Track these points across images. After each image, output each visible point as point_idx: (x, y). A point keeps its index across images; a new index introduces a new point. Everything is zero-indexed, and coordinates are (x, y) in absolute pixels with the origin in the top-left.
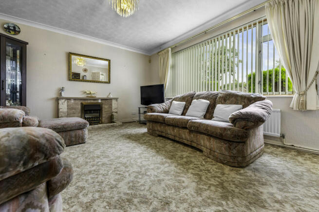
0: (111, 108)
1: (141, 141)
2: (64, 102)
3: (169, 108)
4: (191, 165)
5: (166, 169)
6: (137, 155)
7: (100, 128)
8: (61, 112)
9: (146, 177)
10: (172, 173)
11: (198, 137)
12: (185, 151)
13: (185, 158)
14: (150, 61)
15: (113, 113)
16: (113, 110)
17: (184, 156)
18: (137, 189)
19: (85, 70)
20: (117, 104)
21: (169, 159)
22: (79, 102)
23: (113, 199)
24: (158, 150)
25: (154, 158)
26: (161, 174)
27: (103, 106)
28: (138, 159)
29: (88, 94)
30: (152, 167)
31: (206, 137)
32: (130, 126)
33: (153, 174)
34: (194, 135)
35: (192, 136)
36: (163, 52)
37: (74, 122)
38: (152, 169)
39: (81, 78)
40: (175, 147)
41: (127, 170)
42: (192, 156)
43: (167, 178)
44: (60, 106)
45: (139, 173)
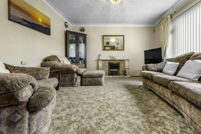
0: (125, 66)
1: (133, 91)
2: (101, 62)
3: (163, 68)
4: (160, 127)
5: (133, 120)
6: (122, 101)
7: (116, 78)
8: (100, 67)
9: (112, 120)
10: (135, 126)
11: (179, 100)
12: (164, 111)
13: (160, 117)
14: (154, 31)
15: (126, 69)
16: (126, 67)
17: (160, 115)
18: (99, 126)
19: (118, 44)
20: (129, 64)
21: (143, 113)
22: (108, 62)
23: (82, 126)
24: (140, 101)
25: (131, 107)
26: (125, 123)
27: (120, 64)
28: (120, 104)
29: (112, 57)
30: (123, 114)
31: (186, 103)
32: (136, 79)
33: (119, 120)
34: (175, 97)
35: (174, 98)
36: (163, 21)
37: (96, 73)
38: (122, 116)
39: (116, 48)
40: (157, 104)
41: (107, 109)
42: (169, 117)
43: (126, 129)
44: (99, 64)
45: (111, 114)
